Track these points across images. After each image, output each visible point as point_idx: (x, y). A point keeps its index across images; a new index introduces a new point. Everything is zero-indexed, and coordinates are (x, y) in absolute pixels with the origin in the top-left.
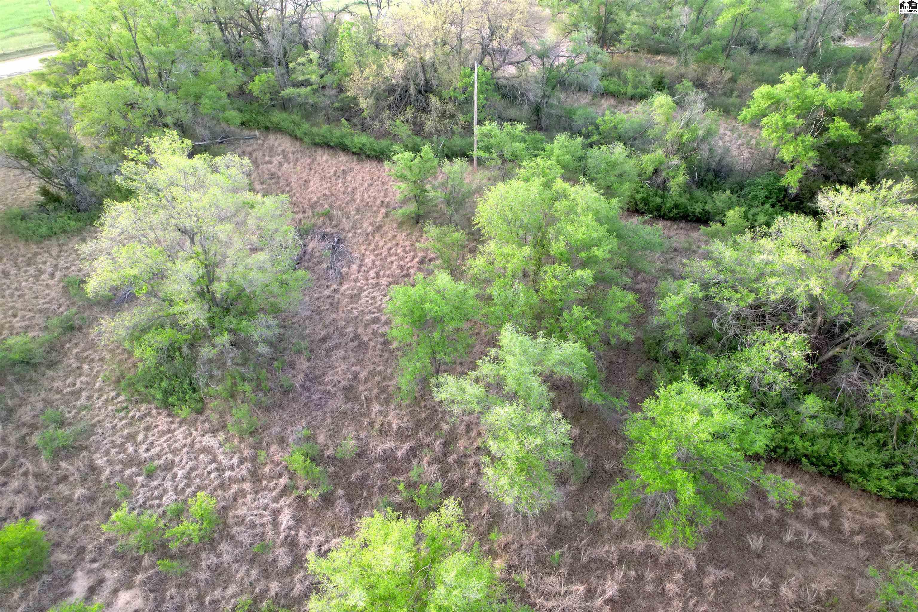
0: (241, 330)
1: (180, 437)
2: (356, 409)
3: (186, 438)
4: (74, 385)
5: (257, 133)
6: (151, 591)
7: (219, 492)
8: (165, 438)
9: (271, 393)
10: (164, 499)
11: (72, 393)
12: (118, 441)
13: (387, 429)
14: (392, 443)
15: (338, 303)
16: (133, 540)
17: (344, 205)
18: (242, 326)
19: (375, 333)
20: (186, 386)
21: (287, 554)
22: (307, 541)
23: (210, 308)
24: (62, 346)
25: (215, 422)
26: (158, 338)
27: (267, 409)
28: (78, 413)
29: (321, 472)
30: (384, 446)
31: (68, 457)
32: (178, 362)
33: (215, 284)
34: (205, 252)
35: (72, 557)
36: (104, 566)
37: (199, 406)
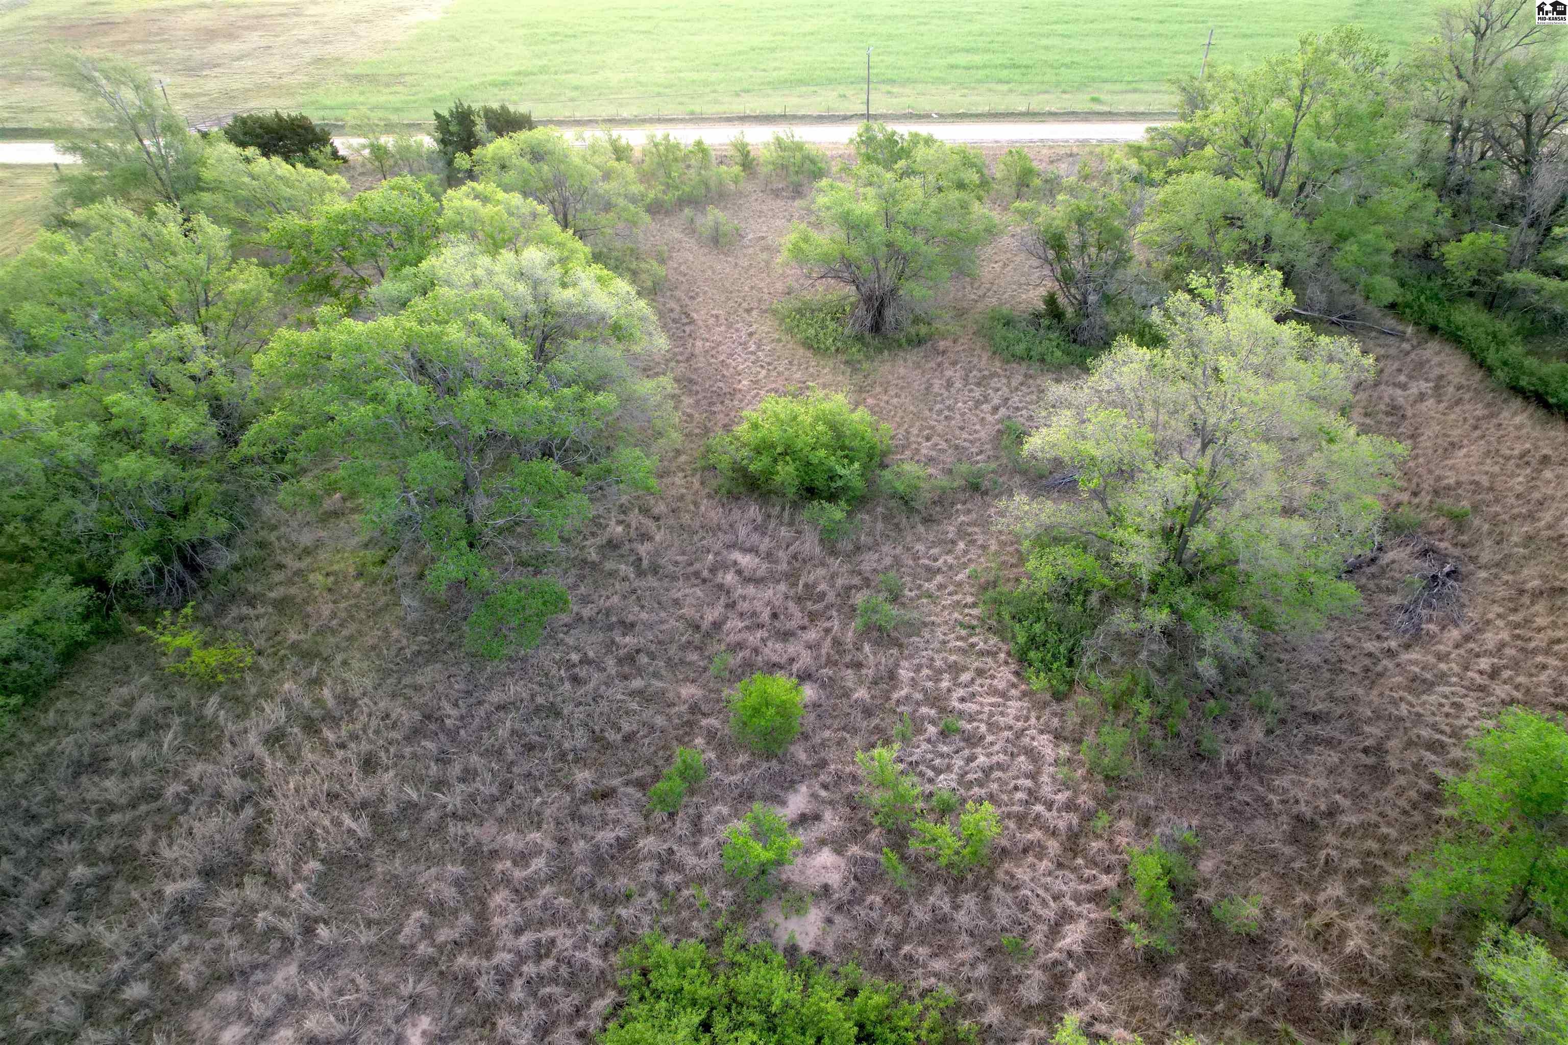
0: (1191, 618)
1: (1012, 712)
2: (1297, 865)
3: (1017, 719)
4: (936, 560)
5: (1410, 330)
6: (856, 878)
7: (1012, 825)
8: (993, 700)
9: (1176, 742)
10: (942, 777)
11: (928, 569)
12: (938, 663)
13: (1333, 939)
14: (1327, 970)
15: (1380, 675)
16: (878, 798)
17: (1506, 517)
18: (1197, 615)
19: (1418, 766)
20: (1062, 649)
21: (1042, 986)
22: (1081, 994)
23: (1167, 560)
24: (953, 504)
25: (1070, 726)
26: (1070, 561)
27: (1153, 761)
28: (919, 597)
29: (1172, 915)
30: (1307, 962)
31: (877, 643)
32: (1074, 610)
33: (1200, 528)
34: (1213, 473)
35: (809, 763)
36: (831, 803)
37: (1063, 688)
